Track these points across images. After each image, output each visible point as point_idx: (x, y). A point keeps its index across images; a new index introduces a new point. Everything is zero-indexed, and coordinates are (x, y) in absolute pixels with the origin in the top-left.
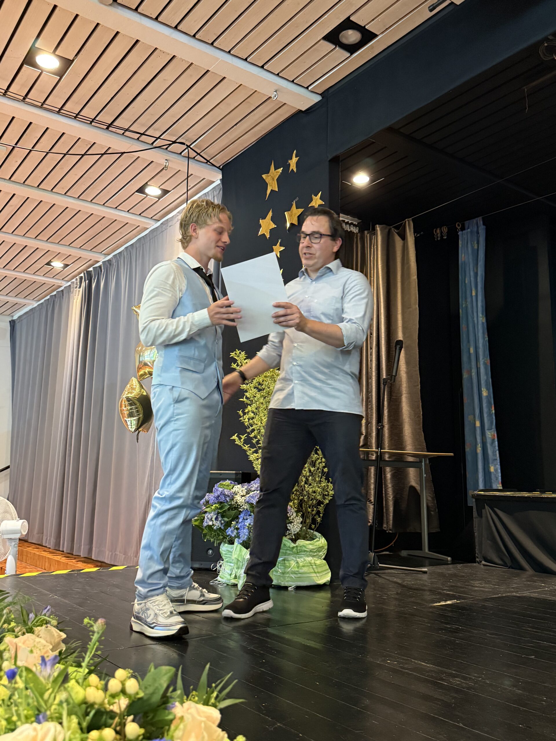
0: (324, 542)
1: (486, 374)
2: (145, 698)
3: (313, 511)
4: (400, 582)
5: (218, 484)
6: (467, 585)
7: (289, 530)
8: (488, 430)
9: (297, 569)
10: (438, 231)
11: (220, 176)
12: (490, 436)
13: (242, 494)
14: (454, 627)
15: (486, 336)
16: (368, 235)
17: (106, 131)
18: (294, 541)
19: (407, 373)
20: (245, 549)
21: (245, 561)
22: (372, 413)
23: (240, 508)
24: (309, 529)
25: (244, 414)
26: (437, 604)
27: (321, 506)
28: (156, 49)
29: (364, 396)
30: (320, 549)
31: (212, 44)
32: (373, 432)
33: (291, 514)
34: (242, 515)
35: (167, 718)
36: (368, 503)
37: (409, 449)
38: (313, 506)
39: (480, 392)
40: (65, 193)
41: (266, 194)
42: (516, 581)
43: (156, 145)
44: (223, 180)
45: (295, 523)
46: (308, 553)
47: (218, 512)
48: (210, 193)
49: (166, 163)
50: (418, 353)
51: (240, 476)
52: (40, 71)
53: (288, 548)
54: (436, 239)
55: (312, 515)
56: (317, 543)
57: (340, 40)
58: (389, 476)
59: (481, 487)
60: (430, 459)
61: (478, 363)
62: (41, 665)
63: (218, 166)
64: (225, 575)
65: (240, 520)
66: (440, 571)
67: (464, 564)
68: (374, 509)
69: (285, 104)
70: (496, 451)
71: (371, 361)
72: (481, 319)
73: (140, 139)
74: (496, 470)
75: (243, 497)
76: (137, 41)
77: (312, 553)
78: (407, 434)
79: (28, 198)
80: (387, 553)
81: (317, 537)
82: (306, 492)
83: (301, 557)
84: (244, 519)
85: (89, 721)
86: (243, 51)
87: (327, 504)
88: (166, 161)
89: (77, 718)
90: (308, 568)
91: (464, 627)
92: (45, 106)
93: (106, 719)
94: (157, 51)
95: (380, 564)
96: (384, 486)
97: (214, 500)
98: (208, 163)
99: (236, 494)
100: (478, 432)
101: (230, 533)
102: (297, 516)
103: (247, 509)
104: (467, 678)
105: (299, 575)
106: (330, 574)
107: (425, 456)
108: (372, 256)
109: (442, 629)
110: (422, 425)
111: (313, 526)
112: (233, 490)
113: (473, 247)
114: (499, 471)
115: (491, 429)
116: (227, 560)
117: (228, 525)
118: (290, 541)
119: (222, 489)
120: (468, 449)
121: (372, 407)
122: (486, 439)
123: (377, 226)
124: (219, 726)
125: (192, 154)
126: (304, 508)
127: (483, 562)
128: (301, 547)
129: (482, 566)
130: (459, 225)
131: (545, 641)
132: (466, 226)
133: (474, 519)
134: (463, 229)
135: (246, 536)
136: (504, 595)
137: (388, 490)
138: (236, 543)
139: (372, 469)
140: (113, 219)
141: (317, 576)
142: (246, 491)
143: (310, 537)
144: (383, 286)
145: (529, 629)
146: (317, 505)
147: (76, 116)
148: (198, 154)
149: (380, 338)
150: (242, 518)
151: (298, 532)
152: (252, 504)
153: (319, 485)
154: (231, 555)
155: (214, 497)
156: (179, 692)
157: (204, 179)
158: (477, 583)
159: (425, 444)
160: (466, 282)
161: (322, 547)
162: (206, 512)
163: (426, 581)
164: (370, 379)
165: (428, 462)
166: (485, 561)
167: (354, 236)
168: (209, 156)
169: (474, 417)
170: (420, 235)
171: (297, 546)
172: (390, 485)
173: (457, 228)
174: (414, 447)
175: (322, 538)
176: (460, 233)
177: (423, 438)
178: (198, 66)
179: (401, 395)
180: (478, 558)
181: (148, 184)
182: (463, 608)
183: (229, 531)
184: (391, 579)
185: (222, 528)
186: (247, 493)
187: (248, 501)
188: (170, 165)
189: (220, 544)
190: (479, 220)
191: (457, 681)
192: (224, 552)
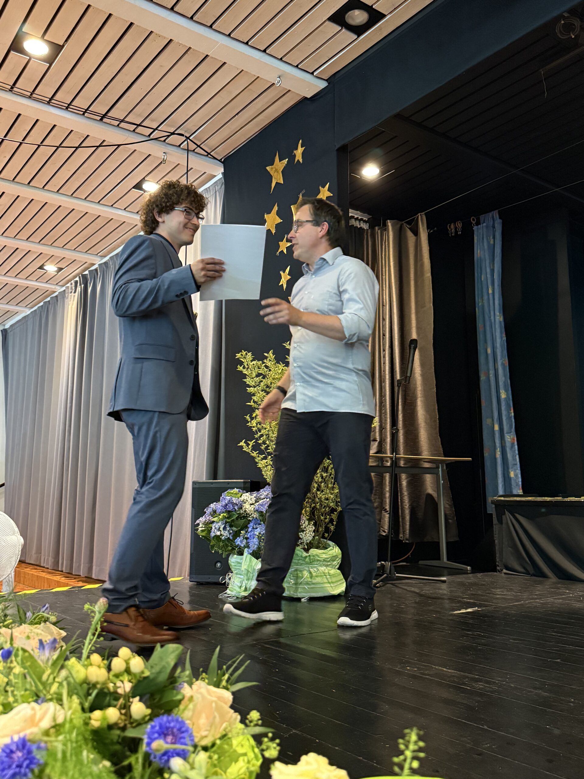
0: (338, 551)
1: (505, 376)
2: (152, 677)
3: (326, 519)
4: (418, 591)
5: (226, 492)
6: (487, 593)
7: (301, 539)
8: (507, 433)
9: (310, 580)
10: (452, 226)
11: (222, 170)
12: (509, 440)
13: (251, 502)
14: (475, 633)
15: (504, 335)
16: (379, 231)
17: (100, 123)
18: (307, 550)
19: (423, 375)
20: (255, 559)
21: (255, 572)
22: (386, 418)
23: (249, 517)
24: (322, 538)
25: (252, 419)
26: (457, 612)
27: (334, 514)
28: (151, 32)
29: (377, 400)
30: (334, 558)
31: (211, 26)
32: (387, 438)
33: (303, 523)
34: (251, 524)
35: (175, 698)
36: (383, 512)
37: (426, 454)
38: (326, 514)
39: (498, 394)
40: (58, 191)
41: (271, 187)
42: (539, 588)
43: (153, 137)
44: (224, 174)
45: (307, 532)
46: (321, 563)
47: (226, 521)
48: (211, 188)
49: (164, 156)
50: (433, 354)
51: (248, 485)
52: (29, 58)
53: (301, 558)
54: (450, 235)
55: (325, 523)
56: (331, 552)
57: (347, 21)
58: (404, 483)
59: (501, 492)
60: (447, 465)
61: (496, 364)
62: (39, 649)
63: (219, 159)
64: (235, 588)
65: (250, 530)
66: (459, 580)
67: (484, 573)
68: (390, 518)
69: (289, 91)
70: (516, 456)
71: (384, 363)
72: (498, 317)
73: (136, 131)
74: (516, 475)
75: (252, 506)
76: (132, 24)
77: (326, 562)
78: (422, 440)
79: (18, 196)
80: (404, 564)
81: (330, 546)
82: (319, 499)
83: (315, 567)
84: (253, 528)
85: (92, 701)
86: (244, 33)
87: (341, 511)
88: (164, 154)
89: (78, 699)
90: (321, 578)
91: (486, 633)
92: (34, 95)
93: (110, 700)
94: (153, 35)
95: (397, 573)
96: (399, 494)
97: (221, 509)
98: (209, 156)
99: (245, 503)
100: (497, 436)
101: (239, 543)
102: (309, 524)
103: (256, 518)
104: (491, 682)
105: (312, 586)
106: (344, 585)
107: (442, 462)
108: (383, 254)
109: (463, 636)
110: (438, 430)
111: (326, 535)
112: (242, 499)
113: (488, 242)
114: (520, 476)
115: (510, 433)
116: (236, 572)
117: (236, 535)
118: (302, 550)
119: (229, 497)
120: (486, 454)
121: (386, 412)
122: (505, 443)
123: (389, 221)
124: (232, 707)
125: (192, 146)
126: (316, 516)
127: (505, 571)
128: (313, 556)
129: (503, 575)
130: (473, 220)
131: (570, 645)
132: (482, 221)
133: (494, 526)
134: (478, 223)
135: (256, 546)
136: (527, 602)
137: (404, 498)
138: (246, 553)
139: (387, 476)
140: (109, 218)
141: (331, 587)
142: (255, 499)
143: (323, 547)
144: (395, 285)
145: (554, 634)
146: (330, 513)
147: (68, 106)
148: (199, 146)
149: (393, 339)
150: (252, 528)
151: (310, 542)
152: (262, 512)
153: (332, 492)
154: (241, 566)
155: (222, 506)
156: (187, 672)
157: (205, 173)
158: (498, 591)
159: (441, 449)
160: (483, 279)
161: (336, 557)
162: (213, 522)
163: (444, 590)
164: (384, 382)
165: (445, 467)
166: (507, 569)
167: (364, 232)
168: (210, 149)
169: (493, 420)
170: (434, 231)
171: (309, 556)
172: (406, 493)
173: (472, 223)
174: (430, 453)
175: (336, 547)
176: (475, 228)
177: (440, 443)
178: (196, 51)
179: (416, 399)
180: (498, 566)
181: (146, 179)
182: (485, 616)
183: (238, 541)
184: (408, 588)
185: (231, 538)
186: (256, 502)
187: (257, 509)
188: (169, 158)
189: (228, 556)
190: (496, 213)
191: (480, 685)
192: (233, 564)
